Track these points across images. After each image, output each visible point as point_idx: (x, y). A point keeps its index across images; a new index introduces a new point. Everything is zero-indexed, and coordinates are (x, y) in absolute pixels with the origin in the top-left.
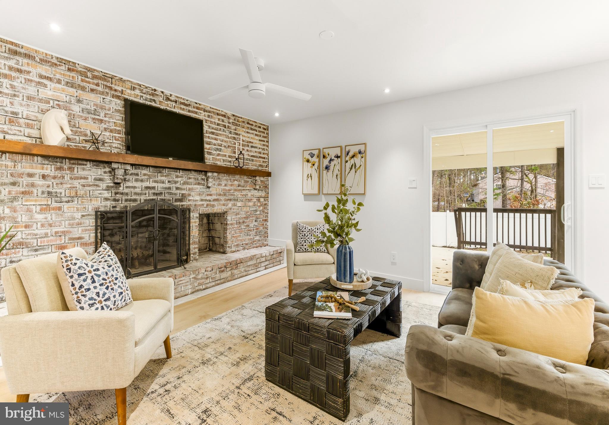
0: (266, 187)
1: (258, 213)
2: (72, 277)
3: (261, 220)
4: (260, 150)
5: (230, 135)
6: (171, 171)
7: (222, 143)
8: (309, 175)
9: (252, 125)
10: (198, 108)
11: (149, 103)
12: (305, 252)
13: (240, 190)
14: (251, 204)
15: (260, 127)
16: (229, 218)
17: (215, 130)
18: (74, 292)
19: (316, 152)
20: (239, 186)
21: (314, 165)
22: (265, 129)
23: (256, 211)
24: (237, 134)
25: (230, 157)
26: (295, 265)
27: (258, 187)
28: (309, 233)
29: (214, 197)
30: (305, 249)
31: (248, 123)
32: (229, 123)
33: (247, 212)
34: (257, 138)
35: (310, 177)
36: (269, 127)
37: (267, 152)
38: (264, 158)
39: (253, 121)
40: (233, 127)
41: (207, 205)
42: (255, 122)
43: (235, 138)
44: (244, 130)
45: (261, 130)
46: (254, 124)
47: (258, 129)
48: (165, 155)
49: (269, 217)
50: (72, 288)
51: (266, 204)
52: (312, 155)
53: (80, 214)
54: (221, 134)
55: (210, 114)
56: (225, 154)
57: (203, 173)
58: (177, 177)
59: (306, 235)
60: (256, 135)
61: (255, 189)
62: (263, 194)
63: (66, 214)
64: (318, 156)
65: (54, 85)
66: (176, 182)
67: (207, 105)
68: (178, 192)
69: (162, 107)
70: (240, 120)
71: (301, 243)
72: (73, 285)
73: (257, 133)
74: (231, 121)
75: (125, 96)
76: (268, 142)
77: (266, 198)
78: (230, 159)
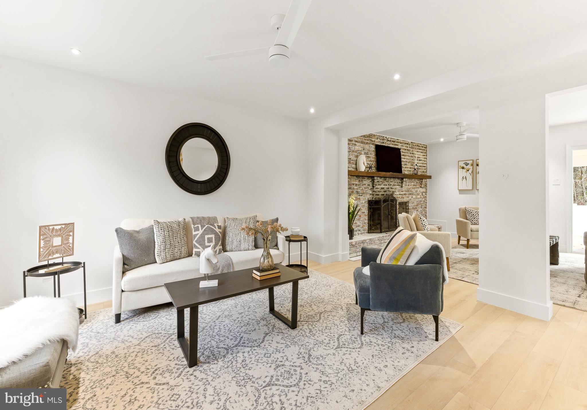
0: (426, 185)
1: (422, 202)
2: (421, 221)
3: (424, 207)
4: (423, 162)
5: (410, 155)
6: (389, 179)
7: (407, 160)
8: (464, 177)
9: (419, 146)
10: (398, 142)
11: (382, 144)
12: (474, 225)
13: (414, 188)
14: (419, 197)
15: (423, 147)
16: (410, 205)
17: (404, 153)
18: (423, 226)
19: (470, 162)
20: (414, 185)
21: (468, 170)
22: (425, 148)
23: (421, 201)
24: (413, 154)
25: (410, 168)
26: (471, 231)
27: (422, 186)
28: (476, 213)
29: (404, 193)
30: (475, 223)
31: (418, 146)
32: (410, 147)
33: (417, 202)
34: (422, 154)
35: (465, 179)
36: (427, 146)
37: (426, 163)
38: (425, 167)
39: (420, 144)
40: (411, 150)
41: (402, 197)
42: (421, 144)
43: (412, 156)
44: (416, 150)
45: (424, 148)
46: (420, 145)
47: (422, 148)
48: (389, 171)
49: (427, 205)
50: (422, 225)
51: (426, 197)
52: (467, 164)
53: (364, 201)
54: (406, 155)
55: (402, 144)
56: (408, 166)
57: (400, 179)
58: (391, 182)
59: (475, 215)
60: (421, 152)
61: (421, 187)
62: (424, 190)
63: (361, 201)
64: (472, 165)
65: (359, 144)
66: (391, 185)
67: (401, 139)
68: (391, 190)
69: (386, 145)
70: (415, 144)
71: (471, 219)
72: (422, 224)
73: (422, 151)
74: (410, 146)
75: (376, 143)
76: (427, 156)
77: (426, 192)
78: (410, 169)
